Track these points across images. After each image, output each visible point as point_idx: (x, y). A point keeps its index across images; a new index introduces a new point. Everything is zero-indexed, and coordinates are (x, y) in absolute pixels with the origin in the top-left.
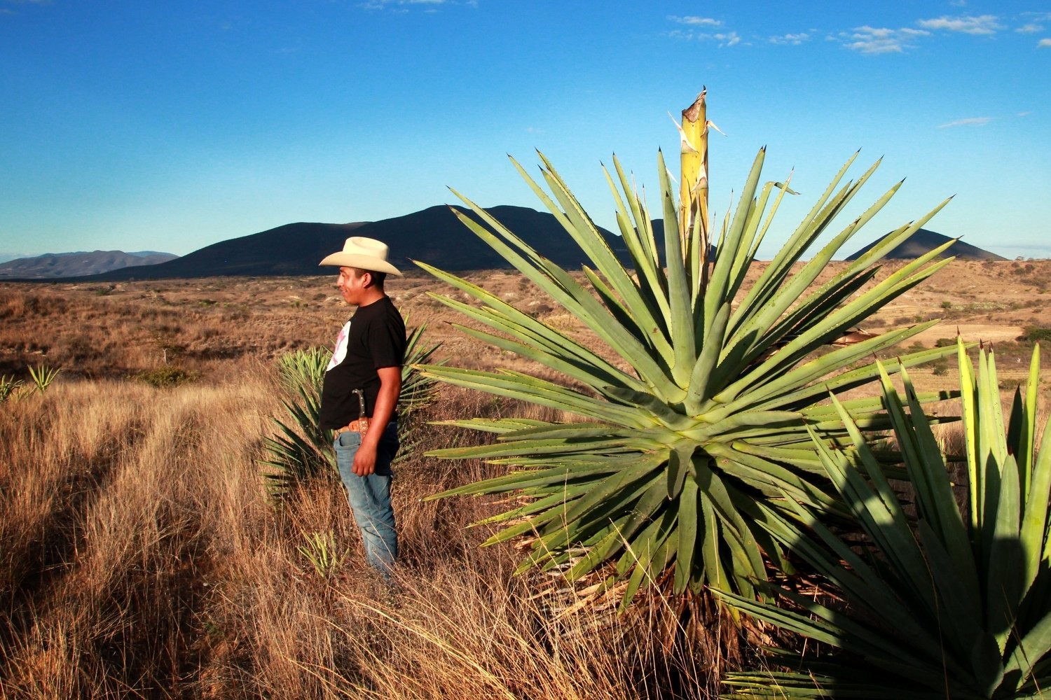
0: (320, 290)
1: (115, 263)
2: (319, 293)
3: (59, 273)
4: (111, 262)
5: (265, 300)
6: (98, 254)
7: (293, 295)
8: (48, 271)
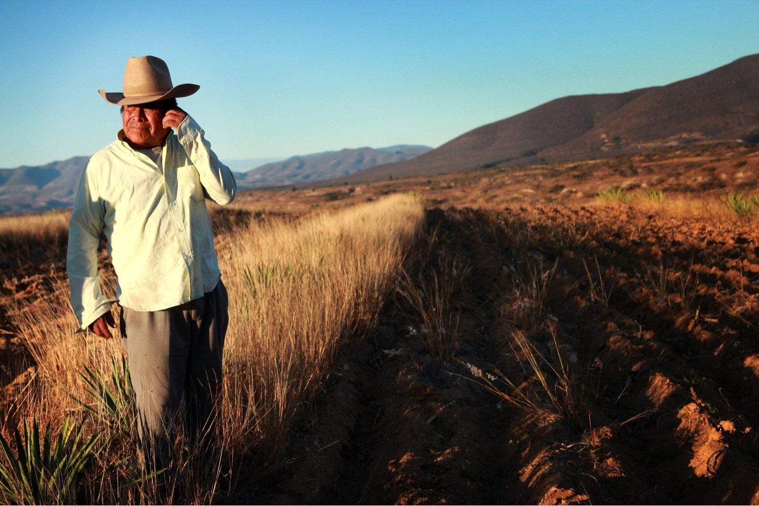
0: (557, 181)
1: (365, 161)
2: (556, 184)
3: (307, 177)
4: (360, 161)
5: (496, 196)
6: (346, 152)
7: (527, 188)
8: (295, 175)
